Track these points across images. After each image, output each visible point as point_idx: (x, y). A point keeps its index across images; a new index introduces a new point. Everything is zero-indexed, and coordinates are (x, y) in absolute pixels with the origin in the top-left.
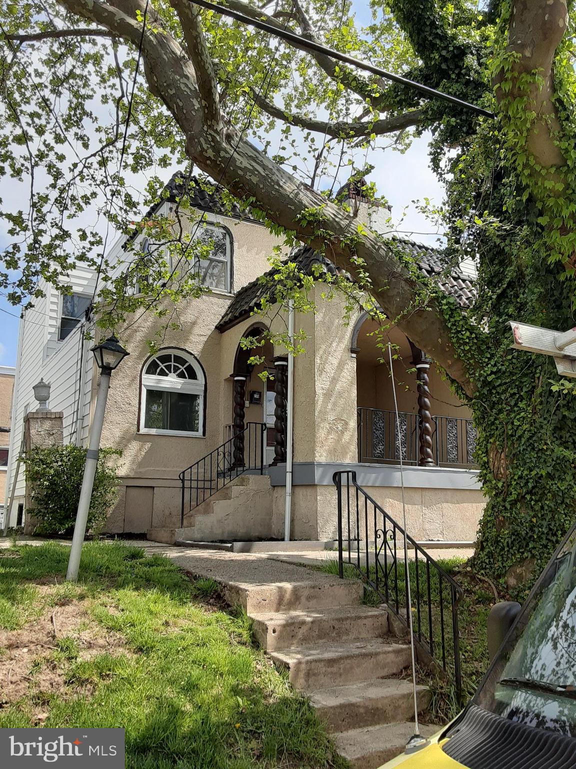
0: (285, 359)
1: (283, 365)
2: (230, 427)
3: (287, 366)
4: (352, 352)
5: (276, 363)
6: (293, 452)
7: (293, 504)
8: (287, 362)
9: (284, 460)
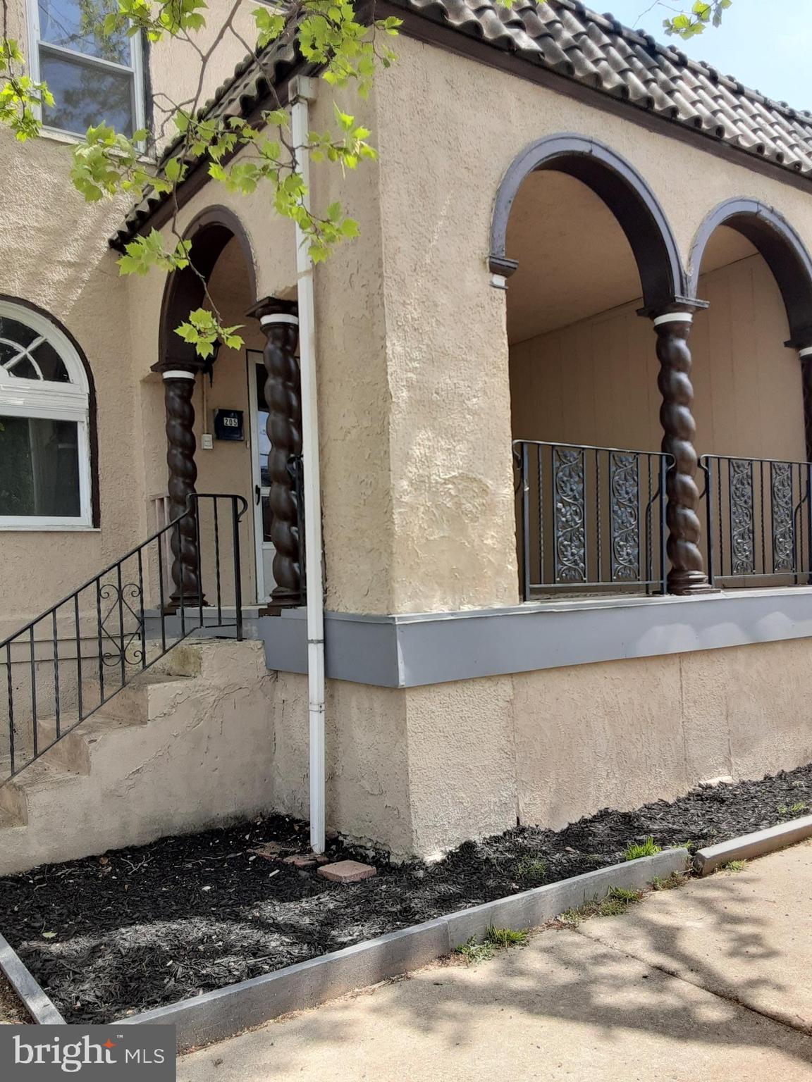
0: (290, 306)
1: (285, 326)
2: (162, 500)
3: (296, 328)
4: (495, 269)
5: (266, 320)
6: (325, 579)
7: (332, 730)
8: (296, 314)
9: (299, 598)
